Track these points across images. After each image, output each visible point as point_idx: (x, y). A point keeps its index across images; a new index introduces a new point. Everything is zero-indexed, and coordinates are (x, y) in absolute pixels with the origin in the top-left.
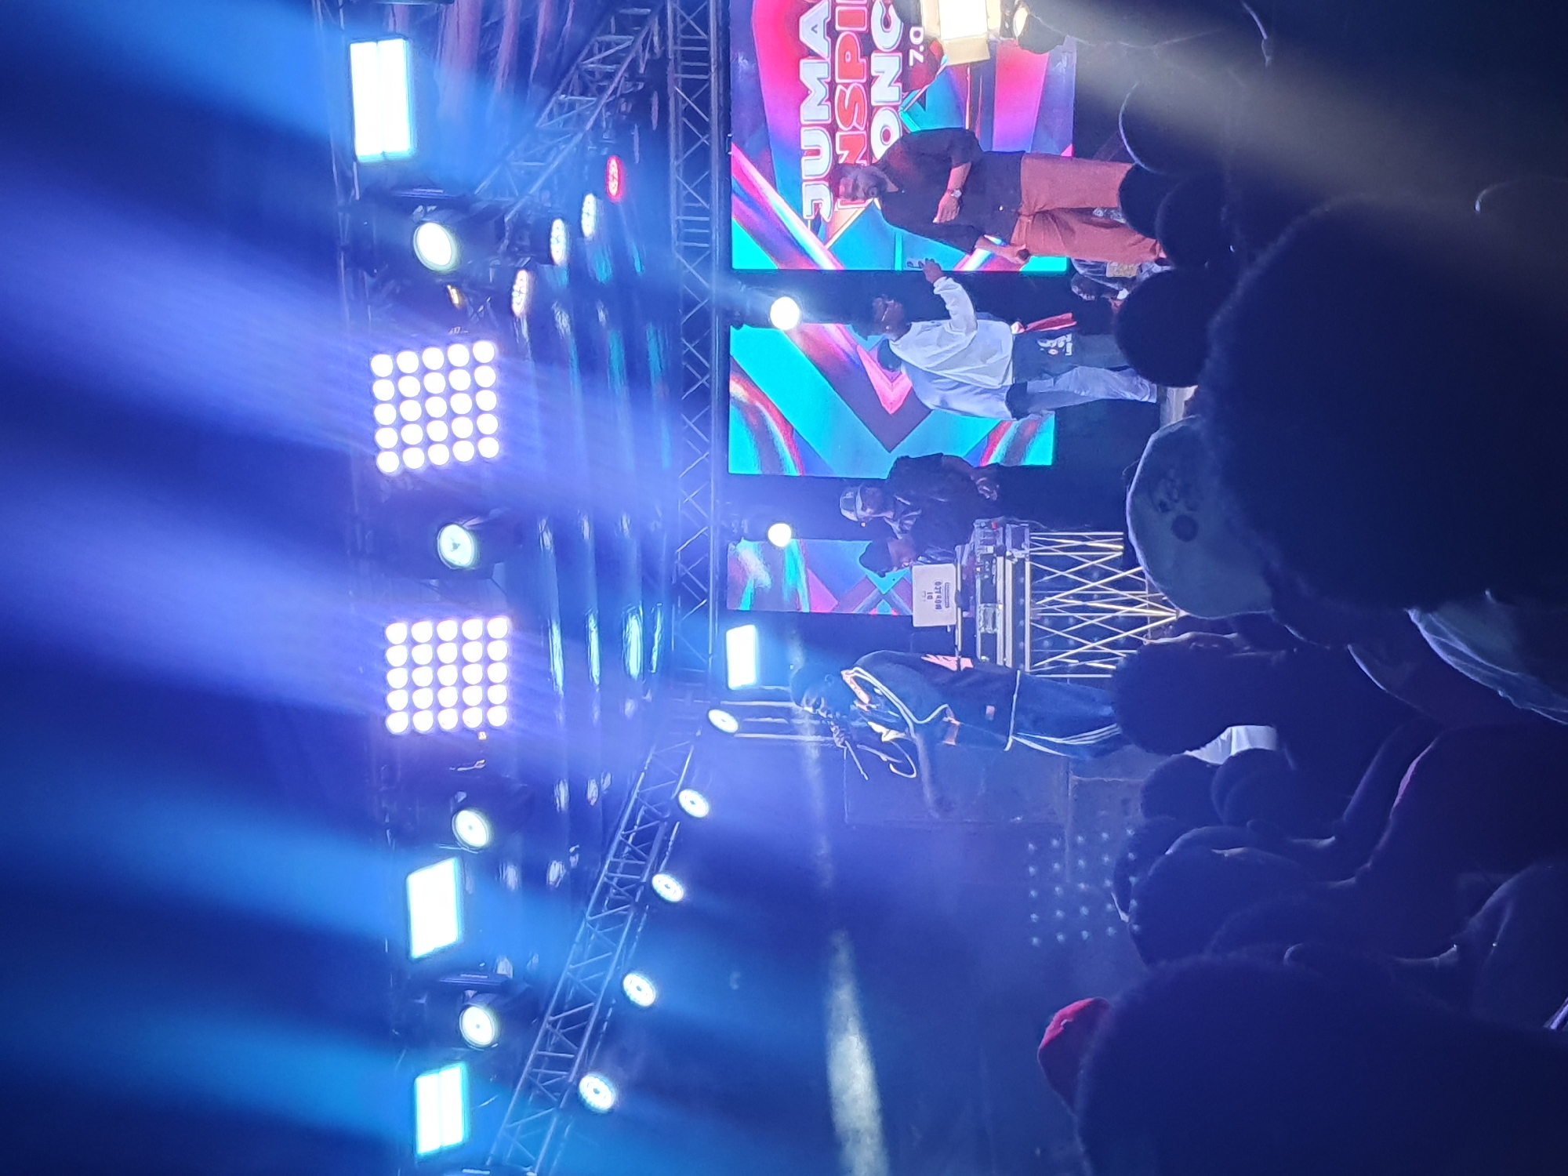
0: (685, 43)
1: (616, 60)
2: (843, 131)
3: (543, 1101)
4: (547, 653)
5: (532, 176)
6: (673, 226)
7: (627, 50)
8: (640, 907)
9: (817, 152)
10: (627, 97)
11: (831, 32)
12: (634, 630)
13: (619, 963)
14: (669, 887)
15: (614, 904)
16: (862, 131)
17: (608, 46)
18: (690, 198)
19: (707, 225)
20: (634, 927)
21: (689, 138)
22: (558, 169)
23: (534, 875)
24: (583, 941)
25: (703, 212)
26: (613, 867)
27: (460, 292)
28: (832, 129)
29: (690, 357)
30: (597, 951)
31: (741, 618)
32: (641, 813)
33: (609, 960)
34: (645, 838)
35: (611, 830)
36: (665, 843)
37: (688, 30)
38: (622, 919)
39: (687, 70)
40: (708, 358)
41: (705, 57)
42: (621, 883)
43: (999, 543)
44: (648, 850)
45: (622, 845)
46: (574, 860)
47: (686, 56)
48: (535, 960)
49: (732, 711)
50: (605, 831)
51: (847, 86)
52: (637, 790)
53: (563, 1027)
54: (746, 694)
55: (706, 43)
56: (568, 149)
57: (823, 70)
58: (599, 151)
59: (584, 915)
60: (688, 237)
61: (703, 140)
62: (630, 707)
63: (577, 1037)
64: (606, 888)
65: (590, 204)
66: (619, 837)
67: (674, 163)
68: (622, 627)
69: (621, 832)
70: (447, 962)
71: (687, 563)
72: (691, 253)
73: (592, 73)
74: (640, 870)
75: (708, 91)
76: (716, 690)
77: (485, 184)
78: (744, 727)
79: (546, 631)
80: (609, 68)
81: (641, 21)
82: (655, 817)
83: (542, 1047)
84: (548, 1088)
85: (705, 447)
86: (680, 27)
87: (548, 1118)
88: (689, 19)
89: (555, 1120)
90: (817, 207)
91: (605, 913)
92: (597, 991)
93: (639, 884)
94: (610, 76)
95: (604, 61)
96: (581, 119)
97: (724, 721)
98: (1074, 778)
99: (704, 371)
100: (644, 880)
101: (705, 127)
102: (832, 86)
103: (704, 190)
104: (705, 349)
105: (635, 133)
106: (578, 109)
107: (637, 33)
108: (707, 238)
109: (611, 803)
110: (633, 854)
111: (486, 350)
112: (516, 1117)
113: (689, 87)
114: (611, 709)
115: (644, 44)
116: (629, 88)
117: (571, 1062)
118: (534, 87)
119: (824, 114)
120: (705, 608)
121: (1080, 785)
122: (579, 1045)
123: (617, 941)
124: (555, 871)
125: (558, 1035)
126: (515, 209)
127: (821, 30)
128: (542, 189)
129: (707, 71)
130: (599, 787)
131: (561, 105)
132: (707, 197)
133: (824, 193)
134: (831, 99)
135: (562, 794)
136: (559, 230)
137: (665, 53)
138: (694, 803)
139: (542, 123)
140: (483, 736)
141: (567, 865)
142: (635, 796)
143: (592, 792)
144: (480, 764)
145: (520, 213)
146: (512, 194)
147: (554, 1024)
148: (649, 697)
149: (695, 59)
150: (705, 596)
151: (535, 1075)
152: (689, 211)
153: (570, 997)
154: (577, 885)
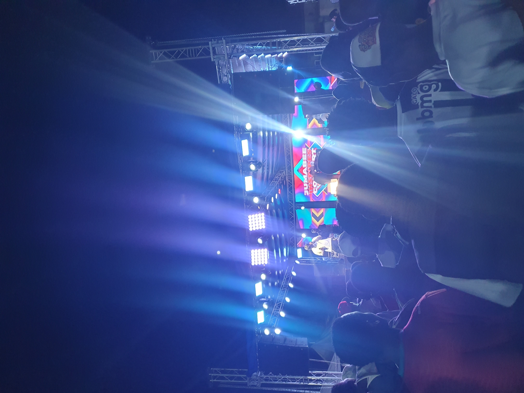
0: (288, 174)
1: (279, 177)
2: (309, 184)
3: (275, 316)
4: (273, 254)
5: (269, 192)
6: (288, 197)
7: (281, 175)
8: (287, 289)
9: (306, 187)
10: (281, 181)
11: (307, 171)
12: (285, 250)
13: (285, 296)
14: (291, 285)
15: (284, 288)
16: (312, 184)
17: (279, 175)
18: (290, 193)
19: (292, 197)
20: (287, 291)
21: (289, 186)
22: (272, 191)
23: (273, 284)
24: (280, 293)
25: (292, 195)
26: (283, 283)
27: (260, 207)
28: (308, 183)
29: (291, 214)
30: (282, 295)
31: (299, 248)
32: (287, 275)
33: (283, 296)
34: (288, 279)
35: (283, 278)
36: (290, 279)
37: (289, 172)
38: (285, 290)
39: (289, 177)
40: (293, 214)
41: (291, 175)
42: (285, 285)
43: (333, 237)
44: (288, 280)
45: (284, 280)
46: (278, 282)
47: (289, 176)
48: (273, 296)
49: (299, 261)
50: (282, 277)
51: (309, 178)
52: (286, 272)
53: (278, 305)
54: (301, 258)
55: (291, 174)
56: (273, 188)
57: (306, 176)
58: (278, 188)
59: (280, 290)
60: (290, 198)
61: (291, 186)
62: (285, 260)
63: (279, 307)
64: (283, 286)
65: (276, 195)
66: (284, 279)
67: (287, 189)
68: (283, 250)
69: (284, 278)
70: (261, 297)
71: (291, 241)
72: (290, 201)
73: (277, 179)
74: (287, 283)
75: (292, 180)
76: (296, 258)
77: (263, 193)
78: (300, 263)
79: (273, 251)
80: (279, 178)
81: (283, 171)
82: (289, 276)
83: (275, 308)
84: (276, 314)
85: (293, 225)
86: (288, 172)
87: (276, 318)
88: (289, 171)
89: (277, 318)
90: (306, 194)
91: (283, 289)
92: (282, 300)
93: (287, 285)
94: (279, 179)
95: (278, 177)
96: (275, 184)
97: (297, 262)
98: (346, 269)
99: (293, 215)
100: (288, 284)
101: (291, 184)
102: (308, 178)
103: (292, 192)
104: (293, 213)
105: (282, 186)
106: (275, 183)
107: (282, 173)
108: (292, 198)
109: (283, 274)
110: (286, 281)
111: (263, 214)
112: (271, 318)
113: (289, 179)
114: (282, 261)
115: (283, 175)
116: (281, 180)
117: (279, 310)
118: (269, 181)
119: (307, 182)
120: (294, 246)
121: (347, 270)
122: (280, 308)
123: (284, 293)
124: (276, 283)
125: (277, 307)
126: (267, 196)
127: (306, 171)
128: (270, 193)
129: (291, 177)
130: (281, 272)
131: (273, 183)
132: (292, 193)
133: (307, 192)
134: (308, 180)
135: (276, 272)
136: (272, 198)
137: (286, 175)
138: (294, 274)
139: (270, 185)
140: (264, 265)
141: (277, 282)
142: (286, 273)
143: (280, 272)
144: (264, 269)
145: (268, 196)
146: (266, 194)
147: (276, 305)
148: (287, 259)
149: (290, 176)
150: (294, 245)
151: (274, 312)
152: (290, 195)
153: (278, 301)
154: (279, 285)
